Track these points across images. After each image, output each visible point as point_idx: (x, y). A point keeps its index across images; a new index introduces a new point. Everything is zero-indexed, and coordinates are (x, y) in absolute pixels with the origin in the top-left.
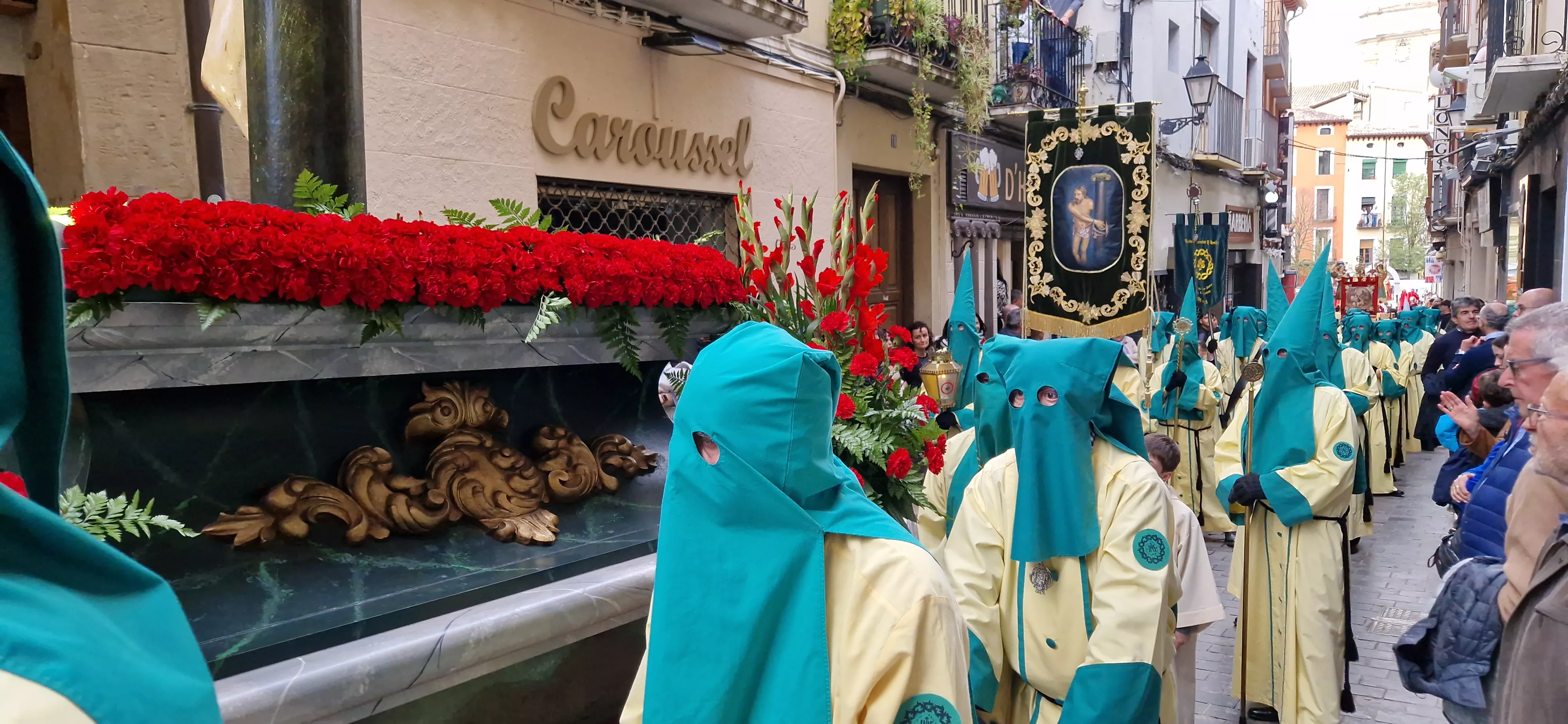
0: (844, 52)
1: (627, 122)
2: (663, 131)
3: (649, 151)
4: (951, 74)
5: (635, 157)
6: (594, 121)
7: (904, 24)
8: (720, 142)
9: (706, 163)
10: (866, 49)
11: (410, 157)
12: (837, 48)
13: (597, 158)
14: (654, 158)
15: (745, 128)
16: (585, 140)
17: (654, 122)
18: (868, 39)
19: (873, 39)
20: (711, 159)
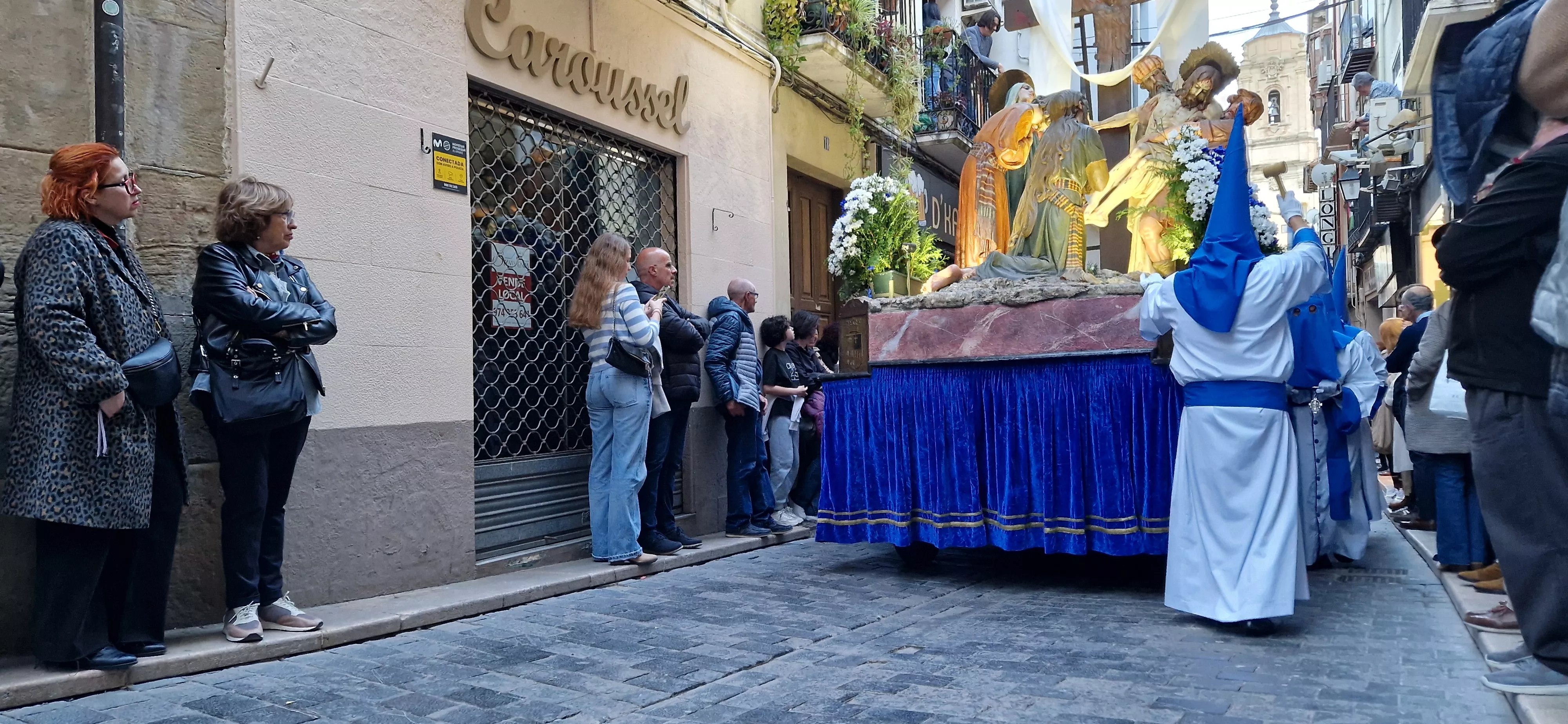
0: (780, 38)
1: (564, 45)
2: (600, 65)
3: (586, 82)
4: (883, 78)
5: (572, 83)
6: (530, 34)
7: (840, 14)
8: (658, 93)
9: (644, 110)
10: (801, 35)
11: (333, 18)
12: (772, 33)
13: (532, 74)
14: (591, 90)
15: (682, 86)
16: (520, 51)
17: (591, 54)
18: (804, 25)
19: (808, 25)
20: (648, 107)
